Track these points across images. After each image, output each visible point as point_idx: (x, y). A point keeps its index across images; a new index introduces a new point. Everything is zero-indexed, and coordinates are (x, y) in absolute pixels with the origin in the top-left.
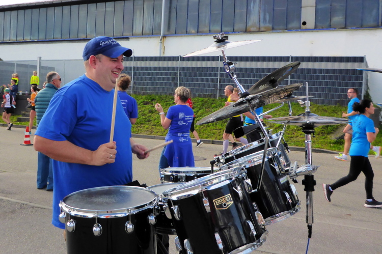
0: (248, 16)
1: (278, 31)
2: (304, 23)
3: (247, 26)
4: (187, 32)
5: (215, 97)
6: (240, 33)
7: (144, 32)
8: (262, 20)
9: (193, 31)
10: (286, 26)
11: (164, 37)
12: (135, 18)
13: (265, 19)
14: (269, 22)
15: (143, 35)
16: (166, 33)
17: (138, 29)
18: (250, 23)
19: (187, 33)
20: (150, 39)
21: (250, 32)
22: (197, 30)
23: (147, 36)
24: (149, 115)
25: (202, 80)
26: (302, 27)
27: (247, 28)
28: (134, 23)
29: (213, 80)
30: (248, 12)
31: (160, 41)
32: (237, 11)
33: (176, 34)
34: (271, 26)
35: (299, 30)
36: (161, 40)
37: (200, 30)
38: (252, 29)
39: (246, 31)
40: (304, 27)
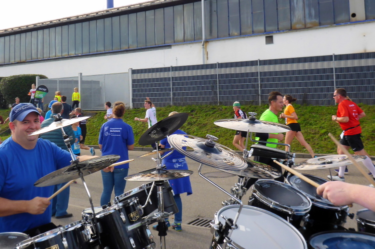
0: (292, 13)
1: (326, 26)
2: (354, 15)
3: (292, 23)
4: (229, 34)
5: (257, 103)
6: (285, 31)
7: (185, 38)
8: (307, 16)
9: (236, 34)
10: (334, 20)
11: (207, 41)
12: (175, 25)
13: (310, 15)
14: (315, 17)
15: (185, 41)
16: (208, 38)
17: (179, 35)
18: (294, 21)
19: (230, 36)
20: (191, 45)
21: (296, 30)
22: (239, 32)
23: (189, 42)
24: (188, 127)
25: (242, 87)
26: (351, 19)
27: (293, 25)
28: (175, 30)
29: (253, 86)
30: (292, 9)
31: (202, 47)
32: (280, 8)
33: (218, 38)
34: (317, 21)
35: (349, 23)
36: (203, 45)
37: (242, 31)
38: (298, 26)
39: (292, 29)
40: (353, 19)
